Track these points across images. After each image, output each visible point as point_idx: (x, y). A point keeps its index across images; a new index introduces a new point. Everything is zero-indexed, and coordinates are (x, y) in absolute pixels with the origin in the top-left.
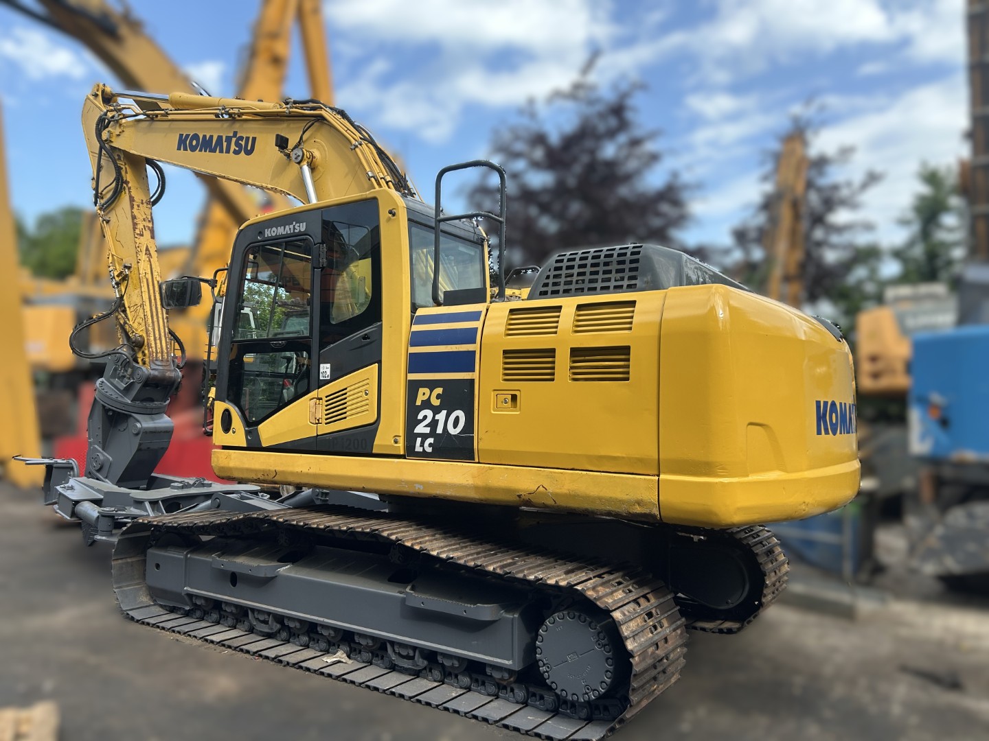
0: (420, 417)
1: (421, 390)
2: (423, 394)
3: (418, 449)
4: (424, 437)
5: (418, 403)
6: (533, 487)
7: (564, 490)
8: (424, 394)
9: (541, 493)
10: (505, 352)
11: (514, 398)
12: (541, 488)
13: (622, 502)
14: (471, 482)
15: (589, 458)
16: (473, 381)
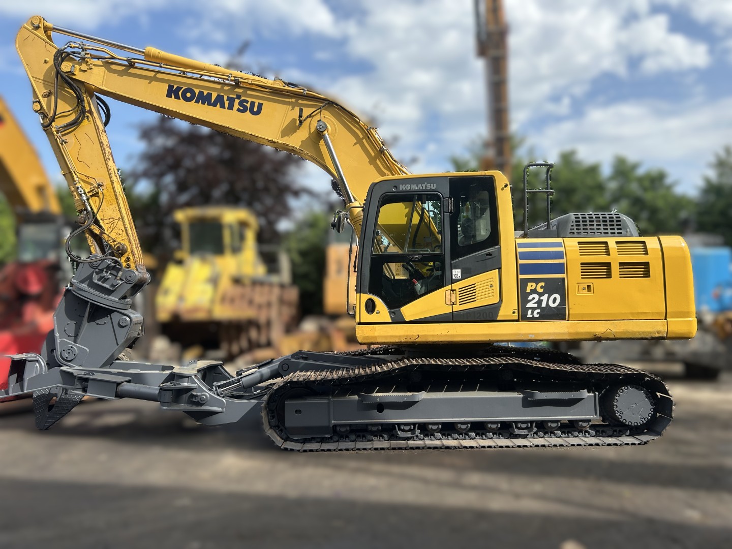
0: (530, 298)
1: (530, 284)
2: (530, 286)
3: (529, 315)
4: (533, 309)
5: (528, 291)
6: (603, 330)
7: (621, 330)
8: (532, 286)
9: (608, 332)
10: (582, 264)
11: (589, 287)
12: (609, 330)
13: (650, 332)
14: (566, 331)
15: (632, 314)
16: (563, 279)
